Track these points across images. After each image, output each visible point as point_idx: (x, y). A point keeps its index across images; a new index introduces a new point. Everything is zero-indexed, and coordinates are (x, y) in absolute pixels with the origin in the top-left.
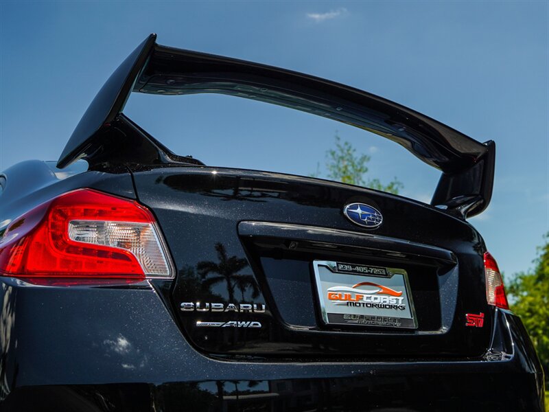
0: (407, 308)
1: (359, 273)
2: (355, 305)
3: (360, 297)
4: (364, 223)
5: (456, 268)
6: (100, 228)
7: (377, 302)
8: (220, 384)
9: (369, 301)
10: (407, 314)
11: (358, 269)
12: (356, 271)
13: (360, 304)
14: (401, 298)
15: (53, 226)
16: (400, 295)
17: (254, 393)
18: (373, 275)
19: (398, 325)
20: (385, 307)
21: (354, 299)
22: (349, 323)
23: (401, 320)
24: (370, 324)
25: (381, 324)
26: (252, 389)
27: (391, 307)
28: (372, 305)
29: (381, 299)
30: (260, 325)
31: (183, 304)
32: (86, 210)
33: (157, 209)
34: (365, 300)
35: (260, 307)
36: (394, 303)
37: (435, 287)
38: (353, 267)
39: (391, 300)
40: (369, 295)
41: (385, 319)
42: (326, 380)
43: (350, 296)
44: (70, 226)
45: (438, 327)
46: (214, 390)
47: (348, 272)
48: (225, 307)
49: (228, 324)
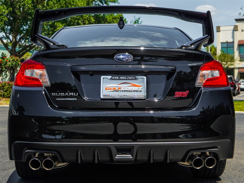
0: (143, 91)
2: (117, 91)
3: (120, 88)
4: (123, 61)
7: (128, 89)
9: (124, 89)
11: (121, 78)
12: (120, 79)
13: (119, 91)
14: (140, 88)
16: (140, 86)
18: (129, 79)
19: (136, 98)
20: (131, 91)
21: (117, 89)
27: (134, 91)
28: (125, 91)
29: (130, 88)
30: (76, 99)
31: (52, 94)
34: (122, 89)
35: (76, 94)
38: (119, 77)
39: (135, 88)
40: (125, 87)
43: (115, 88)
47: (116, 79)
48: (65, 94)
49: (66, 99)
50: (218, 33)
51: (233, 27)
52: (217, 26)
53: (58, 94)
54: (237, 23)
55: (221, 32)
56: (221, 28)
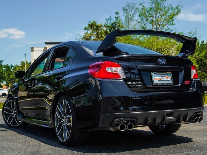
0: (171, 81)
1: (161, 74)
2: (160, 81)
3: (161, 79)
4: (162, 63)
5: (184, 71)
6: (111, 69)
7: (164, 80)
8: (131, 96)
9: (163, 80)
10: (171, 82)
11: (161, 73)
14: (170, 79)
15: (103, 69)
16: (170, 78)
17: (136, 98)
18: (164, 74)
19: (169, 84)
20: (166, 81)
21: (160, 80)
22: (159, 84)
23: (170, 83)
24: (163, 85)
25: (165, 84)
26: (136, 97)
27: (168, 81)
28: (164, 81)
29: (165, 79)
30: (142, 86)
32: (108, 65)
33: (122, 65)
34: (162, 80)
35: (141, 83)
36: (168, 80)
37: (178, 75)
38: (160, 73)
39: (167, 79)
40: (163, 79)
41: (166, 83)
42: (152, 96)
44: (106, 68)
45: (178, 84)
46: (131, 97)
47: (158, 74)
48: (135, 83)
49: (136, 86)
50: (32, 52)
51: (43, 48)
52: (31, 47)
53: (131, 83)
54: (46, 45)
55: (34, 51)
56: (35, 49)
